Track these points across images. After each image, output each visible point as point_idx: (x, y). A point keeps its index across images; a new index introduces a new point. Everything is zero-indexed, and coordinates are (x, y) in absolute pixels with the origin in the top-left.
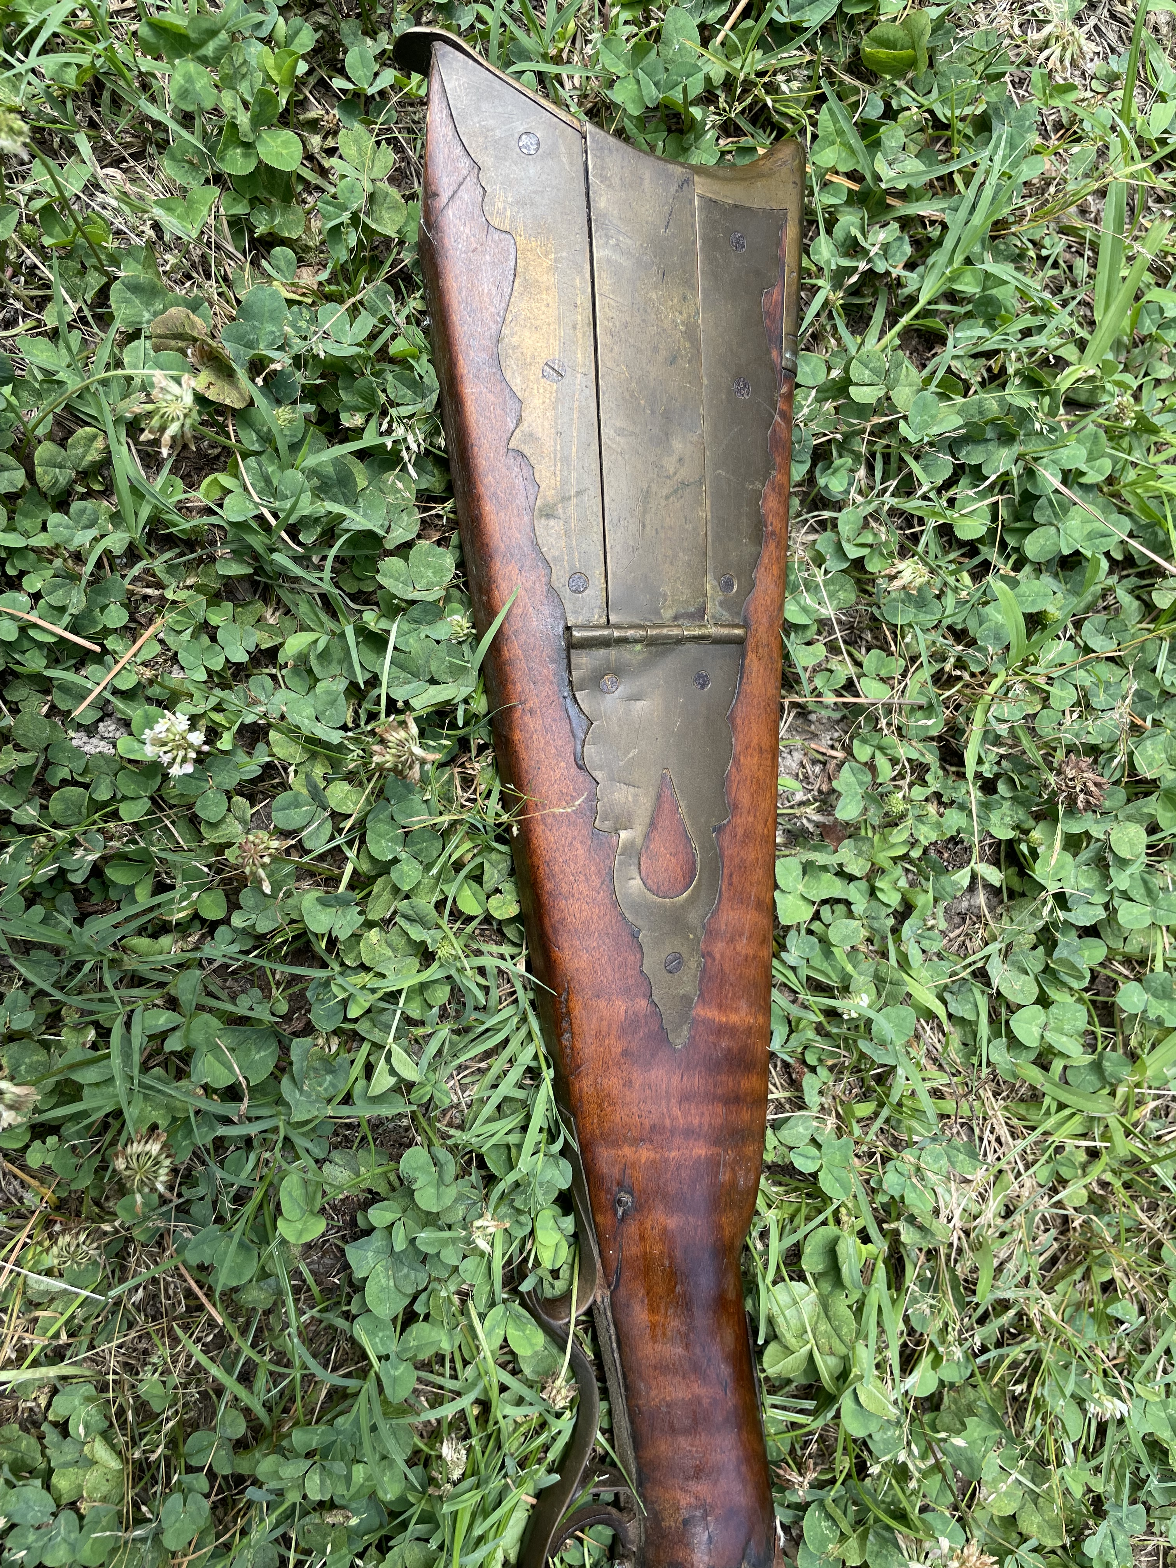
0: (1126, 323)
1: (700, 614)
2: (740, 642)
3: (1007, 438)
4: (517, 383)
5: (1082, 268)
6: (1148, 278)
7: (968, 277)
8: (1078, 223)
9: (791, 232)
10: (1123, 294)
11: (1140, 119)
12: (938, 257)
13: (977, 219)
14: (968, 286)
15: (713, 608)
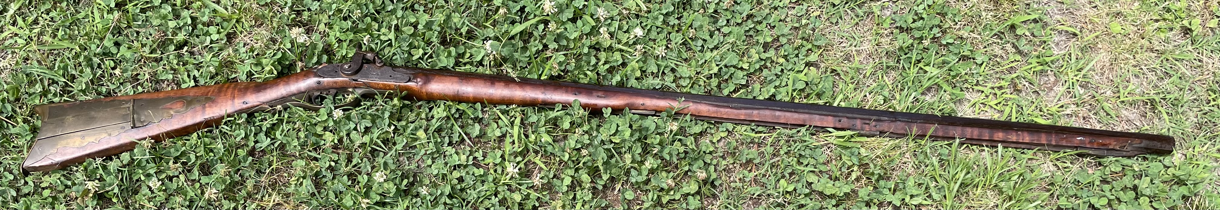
0: (67, 41)
1: (129, 107)
2: (134, 100)
3: (91, 60)
4: (85, 144)
5: (56, 52)
6: (56, 39)
7: (59, 73)
8: (46, 54)
9: (53, 105)
10: (60, 43)
11: (21, 45)
12: (56, 79)
13: (47, 72)
14: (61, 72)
15: (127, 106)
